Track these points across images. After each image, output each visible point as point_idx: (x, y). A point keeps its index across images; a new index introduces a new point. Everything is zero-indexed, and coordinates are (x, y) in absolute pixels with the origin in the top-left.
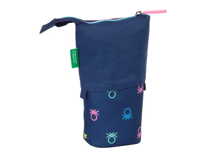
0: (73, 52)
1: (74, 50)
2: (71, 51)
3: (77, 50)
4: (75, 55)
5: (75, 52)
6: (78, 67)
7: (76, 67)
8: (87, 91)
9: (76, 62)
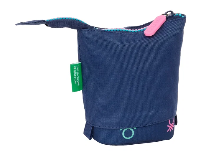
0: (75, 69)
1: (76, 65)
2: (72, 66)
3: (81, 66)
4: (77, 72)
5: (78, 68)
6: (81, 91)
7: (79, 90)
8: (93, 127)
9: (78, 83)
